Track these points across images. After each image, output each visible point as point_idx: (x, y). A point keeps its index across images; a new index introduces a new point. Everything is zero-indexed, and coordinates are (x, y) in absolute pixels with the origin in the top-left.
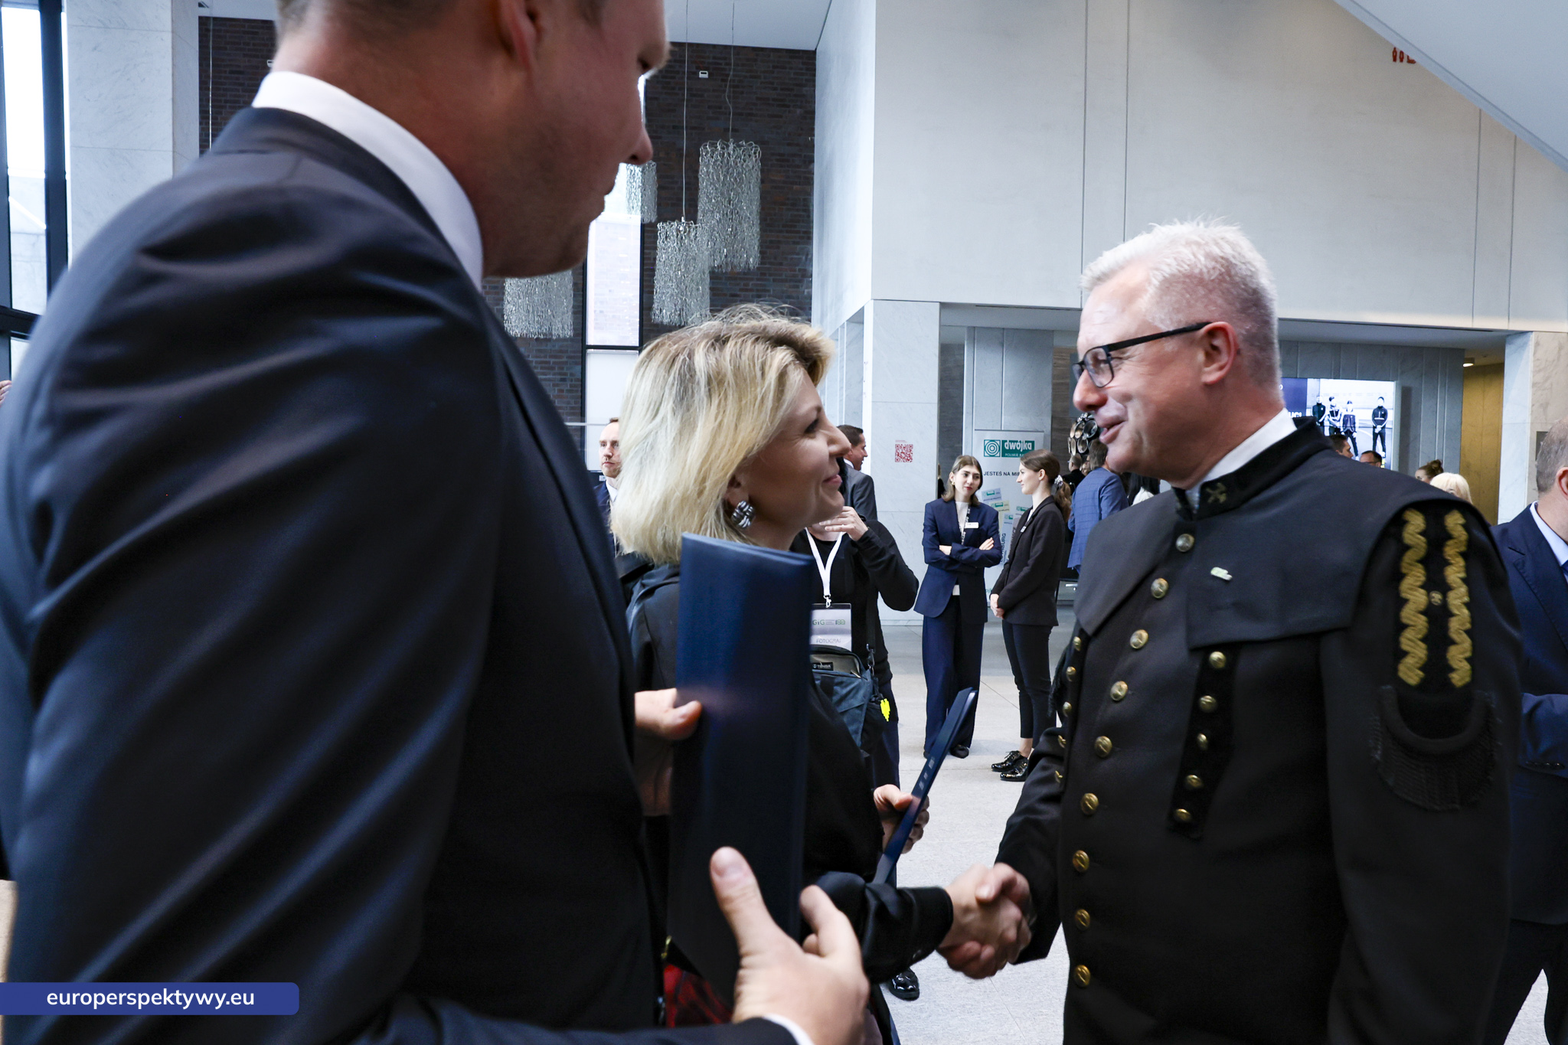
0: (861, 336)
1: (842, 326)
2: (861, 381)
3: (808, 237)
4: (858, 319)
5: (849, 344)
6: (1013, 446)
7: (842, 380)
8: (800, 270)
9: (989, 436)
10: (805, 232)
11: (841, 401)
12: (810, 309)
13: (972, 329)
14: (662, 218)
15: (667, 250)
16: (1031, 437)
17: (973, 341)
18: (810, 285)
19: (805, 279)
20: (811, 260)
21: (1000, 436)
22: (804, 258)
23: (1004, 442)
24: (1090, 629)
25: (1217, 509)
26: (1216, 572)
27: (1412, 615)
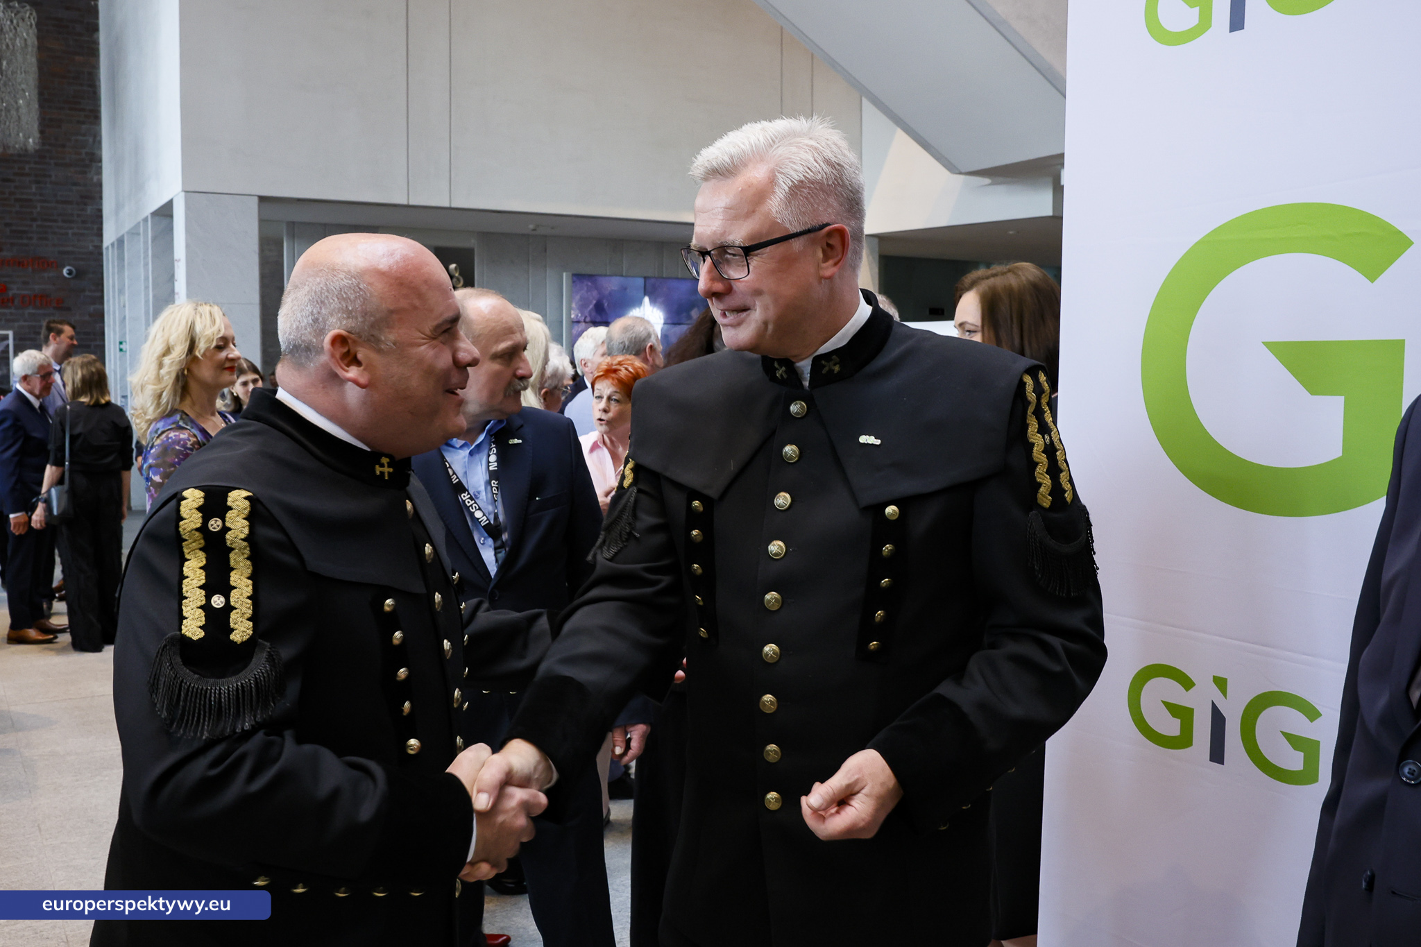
0: (170, 229)
1: (145, 220)
2: (171, 279)
3: (95, 116)
4: (166, 212)
5: (154, 239)
7: (146, 279)
8: (86, 153)
10: (91, 111)
11: (147, 302)
12: (101, 198)
13: (293, 225)
17: (293, 237)
18: (99, 171)
19: (94, 164)
20: (100, 142)
22: (91, 140)
24: (713, 493)
25: (831, 379)
26: (864, 439)
27: (1038, 454)
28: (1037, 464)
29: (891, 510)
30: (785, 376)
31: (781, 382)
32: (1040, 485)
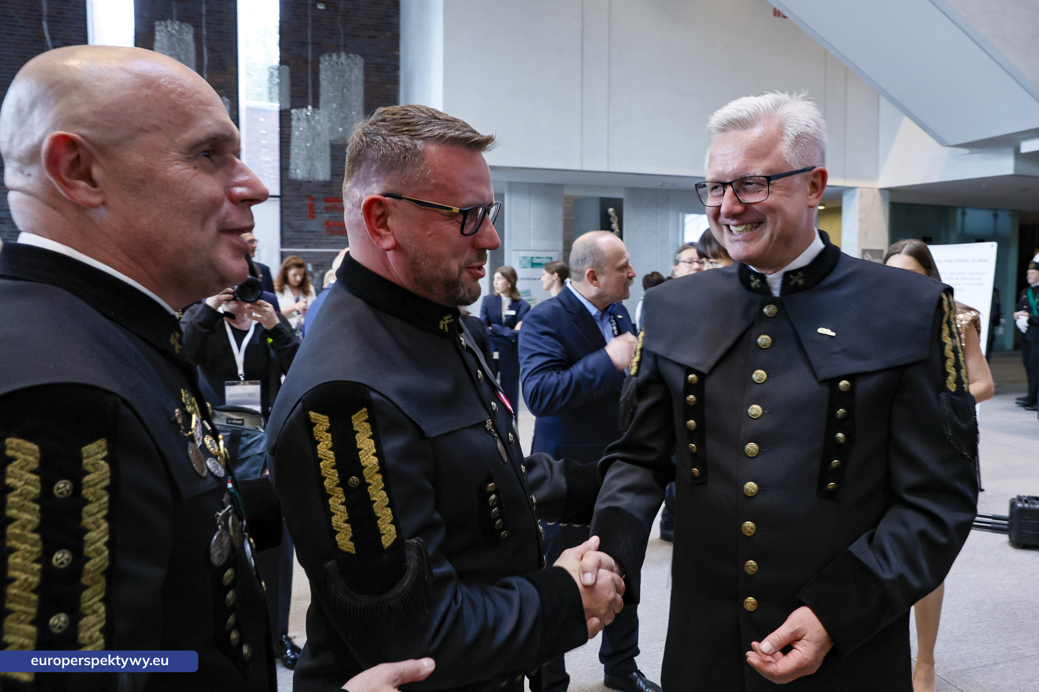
6: (538, 261)
9: (523, 254)
13: (510, 184)
14: (294, 106)
15: (299, 129)
16: (550, 254)
17: (511, 191)
21: (529, 254)
23: (532, 258)
24: (704, 369)
25: (797, 289)
26: (822, 330)
27: (948, 352)
28: (947, 358)
29: (843, 383)
30: (758, 286)
31: (756, 291)
32: (948, 374)
